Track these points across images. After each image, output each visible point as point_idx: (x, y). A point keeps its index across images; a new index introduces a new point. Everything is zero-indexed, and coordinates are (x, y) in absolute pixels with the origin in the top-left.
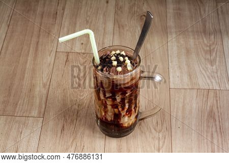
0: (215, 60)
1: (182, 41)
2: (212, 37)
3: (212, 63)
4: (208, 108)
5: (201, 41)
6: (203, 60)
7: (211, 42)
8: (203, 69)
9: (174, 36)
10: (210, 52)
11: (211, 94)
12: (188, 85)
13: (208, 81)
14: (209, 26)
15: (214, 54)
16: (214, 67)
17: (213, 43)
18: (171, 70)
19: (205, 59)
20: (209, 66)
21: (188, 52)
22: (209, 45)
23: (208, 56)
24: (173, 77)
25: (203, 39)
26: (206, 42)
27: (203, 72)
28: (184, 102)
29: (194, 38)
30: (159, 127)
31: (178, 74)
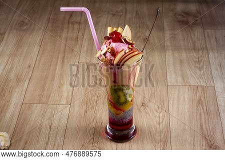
0: (202, 67)
1: (177, 55)
2: (201, 52)
3: (200, 69)
4: (197, 98)
5: (192, 54)
6: (193, 67)
7: (199, 56)
8: (193, 73)
9: (170, 51)
10: (199, 62)
11: (200, 89)
12: (182, 83)
13: (197, 81)
14: (198, 45)
15: (202, 64)
16: (202, 72)
17: (201, 56)
18: (168, 74)
19: (195, 67)
20: (198, 71)
21: (181, 62)
22: (198, 57)
23: (197, 65)
24: (170, 78)
25: (193, 53)
26: (195, 55)
27: (194, 75)
28: (178, 94)
29: (187, 53)
30: (160, 110)
31: (174, 76)
